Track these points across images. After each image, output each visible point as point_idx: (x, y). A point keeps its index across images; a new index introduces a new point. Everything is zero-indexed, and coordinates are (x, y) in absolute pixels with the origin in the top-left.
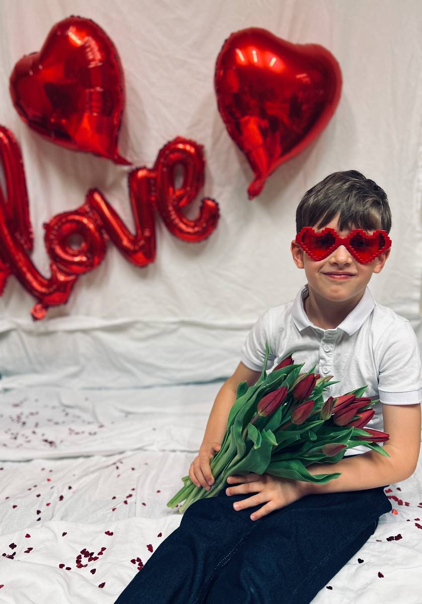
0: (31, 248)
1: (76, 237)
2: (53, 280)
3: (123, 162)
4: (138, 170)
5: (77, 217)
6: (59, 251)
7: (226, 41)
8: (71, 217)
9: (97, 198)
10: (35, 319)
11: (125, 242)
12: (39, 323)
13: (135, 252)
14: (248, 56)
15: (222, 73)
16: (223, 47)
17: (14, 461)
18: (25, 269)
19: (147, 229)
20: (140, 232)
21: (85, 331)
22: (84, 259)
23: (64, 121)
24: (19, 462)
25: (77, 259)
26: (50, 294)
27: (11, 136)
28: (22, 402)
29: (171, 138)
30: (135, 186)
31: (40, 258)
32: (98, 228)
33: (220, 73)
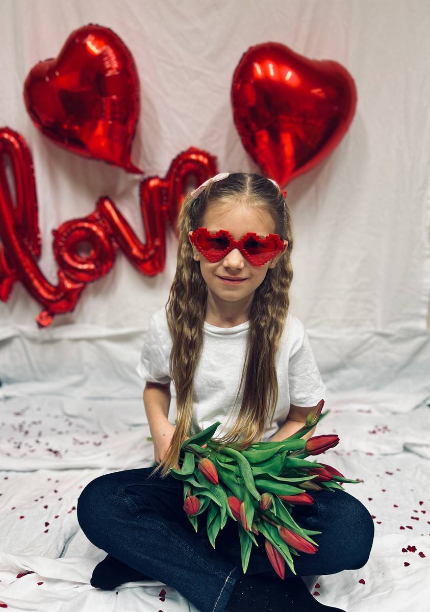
0: (39, 255)
1: (85, 245)
2: (60, 287)
3: (136, 171)
4: (150, 179)
5: (86, 225)
6: (67, 258)
7: (244, 54)
8: (80, 225)
9: (108, 206)
10: (40, 326)
11: (135, 251)
12: (44, 331)
13: (144, 261)
14: (265, 70)
15: (239, 86)
16: (241, 61)
17: (17, 471)
18: (32, 276)
19: (157, 239)
20: (150, 242)
21: (90, 340)
22: (92, 266)
23: (76, 128)
24: (24, 472)
25: (85, 267)
26: (57, 301)
27: (22, 141)
28: (23, 411)
29: (185, 148)
30: (146, 195)
31: (48, 265)
32: (108, 236)
33: (236, 86)
